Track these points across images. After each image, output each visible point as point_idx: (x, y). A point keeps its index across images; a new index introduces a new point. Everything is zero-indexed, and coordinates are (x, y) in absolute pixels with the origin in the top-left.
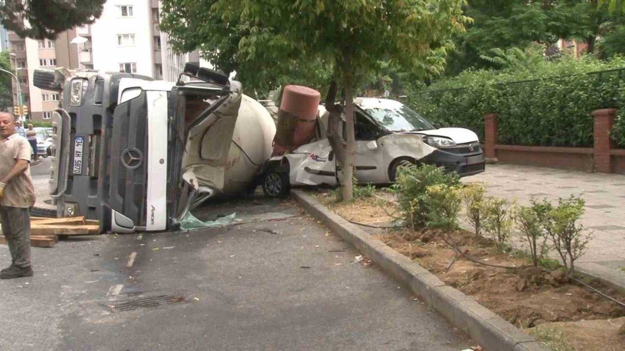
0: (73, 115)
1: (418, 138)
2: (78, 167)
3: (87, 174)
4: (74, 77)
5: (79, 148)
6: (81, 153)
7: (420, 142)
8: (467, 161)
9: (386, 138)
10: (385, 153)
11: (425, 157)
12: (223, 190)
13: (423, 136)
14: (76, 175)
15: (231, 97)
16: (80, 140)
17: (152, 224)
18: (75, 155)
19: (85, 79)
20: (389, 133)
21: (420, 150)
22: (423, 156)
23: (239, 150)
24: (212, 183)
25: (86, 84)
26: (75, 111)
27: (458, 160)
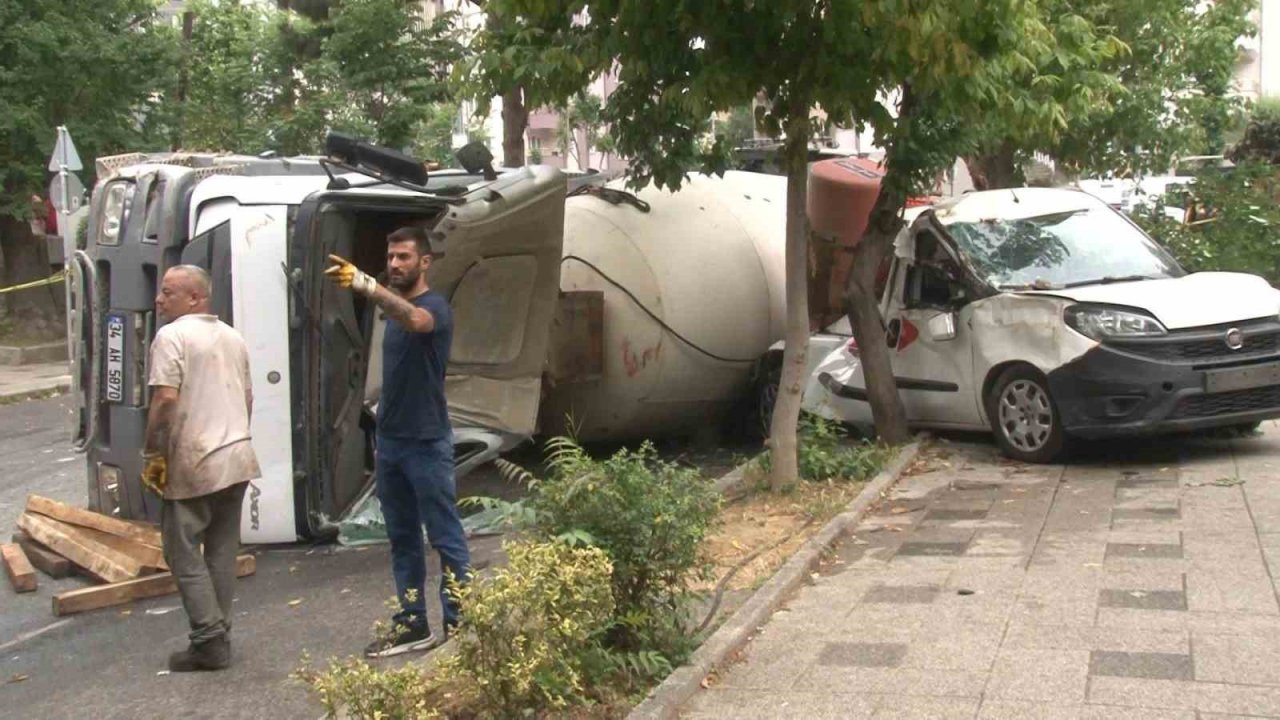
0: (104, 266)
1: (1053, 309)
2: (115, 386)
3: (136, 402)
4: (113, 175)
5: (115, 343)
6: (120, 354)
7: (1057, 321)
8: (1204, 381)
9: (980, 307)
10: (975, 349)
11: (1066, 367)
12: (534, 437)
13: (1068, 304)
14: (113, 402)
15: (454, 215)
16: (116, 324)
17: (254, 528)
18: (110, 358)
19: (131, 181)
20: (990, 292)
21: (1051, 345)
22: (1060, 365)
23: (658, 328)
24: (495, 419)
25: (131, 191)
26: (107, 257)
27: (1170, 380)
